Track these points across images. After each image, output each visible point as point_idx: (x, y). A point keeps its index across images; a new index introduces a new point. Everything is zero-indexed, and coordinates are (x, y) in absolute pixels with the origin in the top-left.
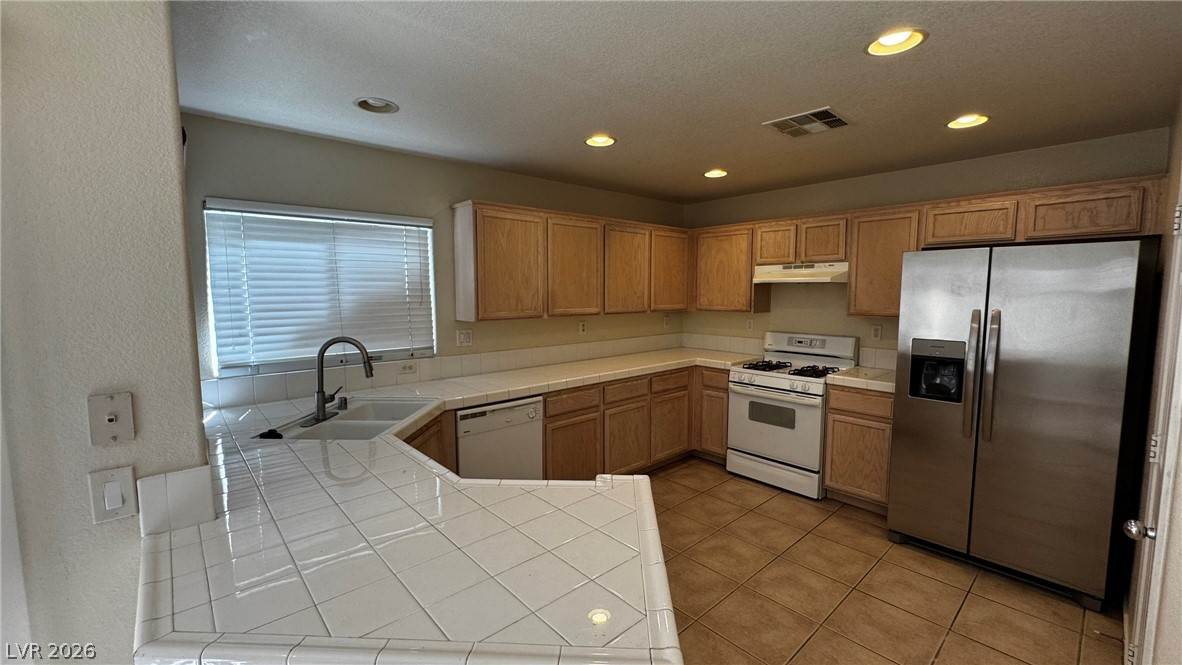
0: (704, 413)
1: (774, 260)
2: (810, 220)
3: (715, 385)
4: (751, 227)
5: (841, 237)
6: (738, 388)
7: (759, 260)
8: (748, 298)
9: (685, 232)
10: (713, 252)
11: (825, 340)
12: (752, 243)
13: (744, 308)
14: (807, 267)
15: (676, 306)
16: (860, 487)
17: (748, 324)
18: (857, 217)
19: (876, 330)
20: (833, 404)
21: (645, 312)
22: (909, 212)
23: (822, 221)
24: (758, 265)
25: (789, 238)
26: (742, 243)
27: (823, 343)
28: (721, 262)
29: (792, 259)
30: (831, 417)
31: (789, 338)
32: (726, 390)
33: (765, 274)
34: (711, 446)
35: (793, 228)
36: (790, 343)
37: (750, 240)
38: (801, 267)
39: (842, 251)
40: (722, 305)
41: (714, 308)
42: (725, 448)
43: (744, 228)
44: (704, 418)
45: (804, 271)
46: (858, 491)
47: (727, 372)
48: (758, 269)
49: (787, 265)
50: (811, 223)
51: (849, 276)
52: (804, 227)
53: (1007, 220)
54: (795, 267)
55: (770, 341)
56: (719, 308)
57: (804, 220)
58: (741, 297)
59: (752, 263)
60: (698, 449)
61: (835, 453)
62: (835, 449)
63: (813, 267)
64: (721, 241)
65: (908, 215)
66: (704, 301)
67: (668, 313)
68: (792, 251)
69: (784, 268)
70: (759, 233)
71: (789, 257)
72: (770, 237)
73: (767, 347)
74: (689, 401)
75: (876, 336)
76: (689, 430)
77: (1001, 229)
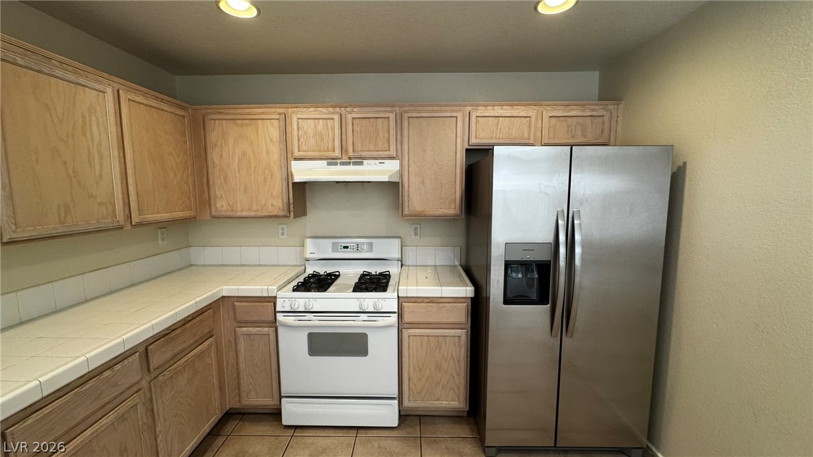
0: (242, 357)
1: (316, 154)
2: (355, 110)
3: (255, 318)
4: (282, 110)
5: (391, 131)
6: (290, 320)
7: (296, 154)
8: (285, 200)
9: (182, 108)
10: (231, 141)
11: (371, 243)
12: (285, 133)
13: (281, 213)
14: (355, 163)
15: (179, 215)
16: (438, 399)
17: (280, 231)
18: (406, 112)
19: (416, 229)
20: (407, 318)
21: (120, 228)
22: (453, 111)
23: (369, 112)
24: (296, 159)
25: (333, 128)
26: (272, 130)
27: (371, 245)
28: (244, 154)
29: (337, 153)
30: (406, 333)
31: (333, 244)
32: (274, 323)
33: (303, 171)
34: (257, 399)
35: (337, 117)
36: (334, 250)
37: (282, 128)
38: (348, 164)
39: (393, 147)
40: (249, 210)
41: (239, 214)
42: (276, 397)
43: (274, 112)
44: (242, 365)
45: (351, 167)
46: (437, 404)
47: (273, 300)
48: (295, 166)
49: (332, 161)
50: (357, 113)
51: (401, 176)
52: (350, 116)
53: (530, 127)
54: (342, 164)
55: (312, 248)
56: (245, 214)
57: (348, 109)
58: (276, 199)
59: (288, 155)
60: (237, 406)
61: (412, 371)
62: (412, 367)
63: (361, 163)
64: (242, 125)
65: (455, 114)
66: (221, 206)
67: (162, 225)
68: (337, 143)
69: (329, 164)
70: (295, 119)
71: (334, 151)
72: (308, 126)
73: (308, 255)
74: (217, 351)
75: (416, 234)
76: (221, 388)
77: (526, 135)
